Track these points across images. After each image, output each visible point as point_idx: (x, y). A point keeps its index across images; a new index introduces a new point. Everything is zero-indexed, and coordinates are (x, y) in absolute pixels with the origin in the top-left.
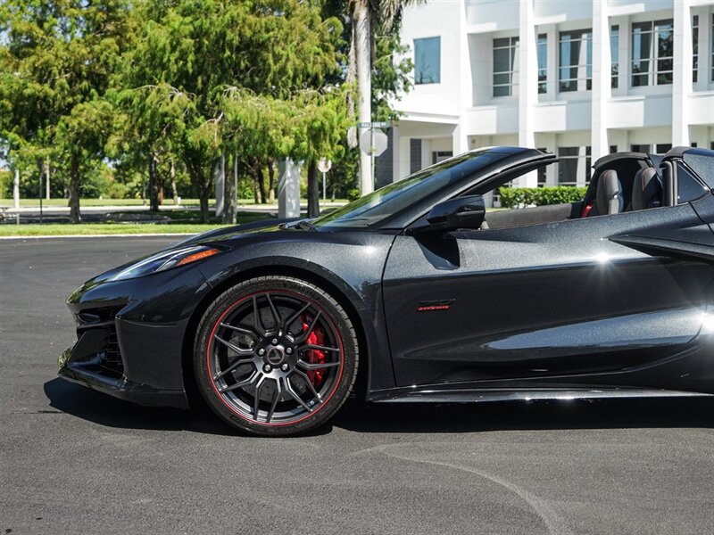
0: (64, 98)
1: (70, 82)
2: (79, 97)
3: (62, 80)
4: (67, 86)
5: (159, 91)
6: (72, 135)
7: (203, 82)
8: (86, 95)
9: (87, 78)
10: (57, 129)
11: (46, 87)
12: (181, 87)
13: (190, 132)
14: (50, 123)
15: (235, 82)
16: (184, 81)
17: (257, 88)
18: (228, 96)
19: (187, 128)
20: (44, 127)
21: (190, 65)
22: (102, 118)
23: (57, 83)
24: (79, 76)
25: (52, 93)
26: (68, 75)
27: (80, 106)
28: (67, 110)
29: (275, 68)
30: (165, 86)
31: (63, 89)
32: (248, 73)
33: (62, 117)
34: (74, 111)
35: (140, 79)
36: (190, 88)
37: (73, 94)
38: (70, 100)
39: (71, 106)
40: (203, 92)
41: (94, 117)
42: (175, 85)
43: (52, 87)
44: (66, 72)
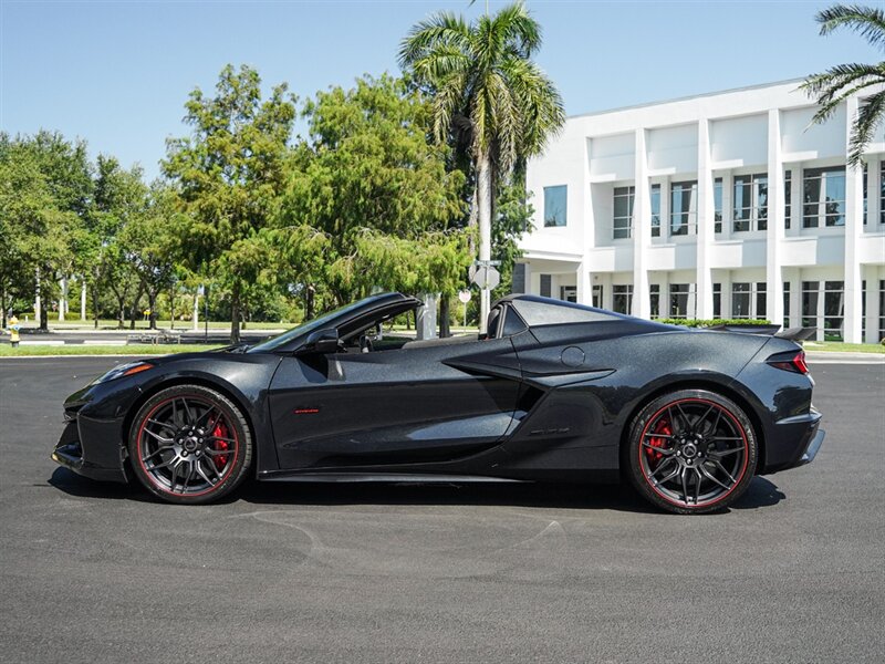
0: (227, 236)
1: (233, 222)
2: (240, 235)
3: (225, 220)
4: (229, 225)
5: (301, 231)
6: (232, 267)
7: (339, 224)
8: (246, 233)
9: (247, 218)
10: (219, 262)
11: (211, 227)
12: (320, 228)
13: (328, 266)
14: (215, 257)
15: (369, 224)
16: (325, 223)
17: (386, 230)
18: (361, 236)
19: (326, 263)
20: (208, 260)
21: (329, 209)
22: (259, 253)
23: (221, 222)
24: (241, 218)
25: (215, 231)
26: (231, 215)
27: (239, 242)
28: (227, 247)
29: (402, 212)
30: (306, 227)
31: (226, 228)
32: (380, 217)
33: (224, 252)
34: (233, 247)
35: (287, 220)
36: (328, 229)
37: (234, 232)
38: (232, 237)
39: (232, 242)
40: (340, 231)
41: (252, 252)
42: (316, 227)
43: (216, 227)
44: (229, 213)
